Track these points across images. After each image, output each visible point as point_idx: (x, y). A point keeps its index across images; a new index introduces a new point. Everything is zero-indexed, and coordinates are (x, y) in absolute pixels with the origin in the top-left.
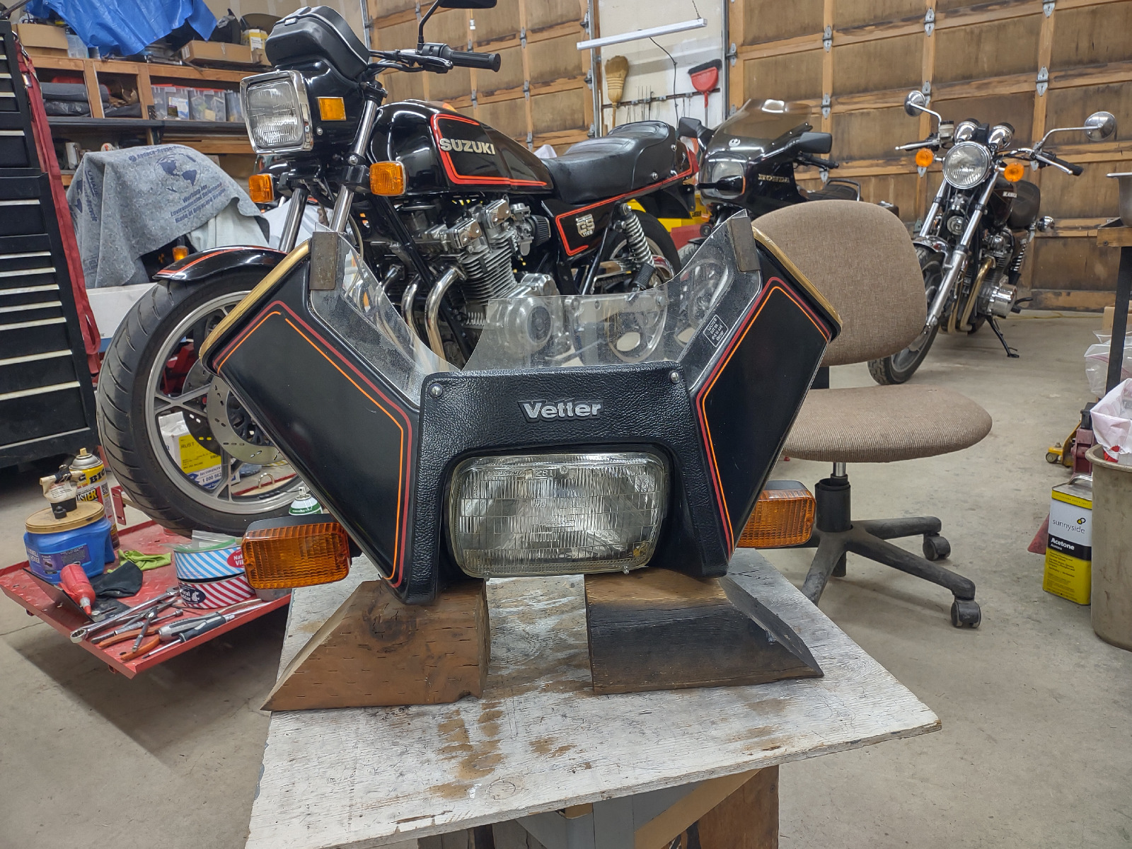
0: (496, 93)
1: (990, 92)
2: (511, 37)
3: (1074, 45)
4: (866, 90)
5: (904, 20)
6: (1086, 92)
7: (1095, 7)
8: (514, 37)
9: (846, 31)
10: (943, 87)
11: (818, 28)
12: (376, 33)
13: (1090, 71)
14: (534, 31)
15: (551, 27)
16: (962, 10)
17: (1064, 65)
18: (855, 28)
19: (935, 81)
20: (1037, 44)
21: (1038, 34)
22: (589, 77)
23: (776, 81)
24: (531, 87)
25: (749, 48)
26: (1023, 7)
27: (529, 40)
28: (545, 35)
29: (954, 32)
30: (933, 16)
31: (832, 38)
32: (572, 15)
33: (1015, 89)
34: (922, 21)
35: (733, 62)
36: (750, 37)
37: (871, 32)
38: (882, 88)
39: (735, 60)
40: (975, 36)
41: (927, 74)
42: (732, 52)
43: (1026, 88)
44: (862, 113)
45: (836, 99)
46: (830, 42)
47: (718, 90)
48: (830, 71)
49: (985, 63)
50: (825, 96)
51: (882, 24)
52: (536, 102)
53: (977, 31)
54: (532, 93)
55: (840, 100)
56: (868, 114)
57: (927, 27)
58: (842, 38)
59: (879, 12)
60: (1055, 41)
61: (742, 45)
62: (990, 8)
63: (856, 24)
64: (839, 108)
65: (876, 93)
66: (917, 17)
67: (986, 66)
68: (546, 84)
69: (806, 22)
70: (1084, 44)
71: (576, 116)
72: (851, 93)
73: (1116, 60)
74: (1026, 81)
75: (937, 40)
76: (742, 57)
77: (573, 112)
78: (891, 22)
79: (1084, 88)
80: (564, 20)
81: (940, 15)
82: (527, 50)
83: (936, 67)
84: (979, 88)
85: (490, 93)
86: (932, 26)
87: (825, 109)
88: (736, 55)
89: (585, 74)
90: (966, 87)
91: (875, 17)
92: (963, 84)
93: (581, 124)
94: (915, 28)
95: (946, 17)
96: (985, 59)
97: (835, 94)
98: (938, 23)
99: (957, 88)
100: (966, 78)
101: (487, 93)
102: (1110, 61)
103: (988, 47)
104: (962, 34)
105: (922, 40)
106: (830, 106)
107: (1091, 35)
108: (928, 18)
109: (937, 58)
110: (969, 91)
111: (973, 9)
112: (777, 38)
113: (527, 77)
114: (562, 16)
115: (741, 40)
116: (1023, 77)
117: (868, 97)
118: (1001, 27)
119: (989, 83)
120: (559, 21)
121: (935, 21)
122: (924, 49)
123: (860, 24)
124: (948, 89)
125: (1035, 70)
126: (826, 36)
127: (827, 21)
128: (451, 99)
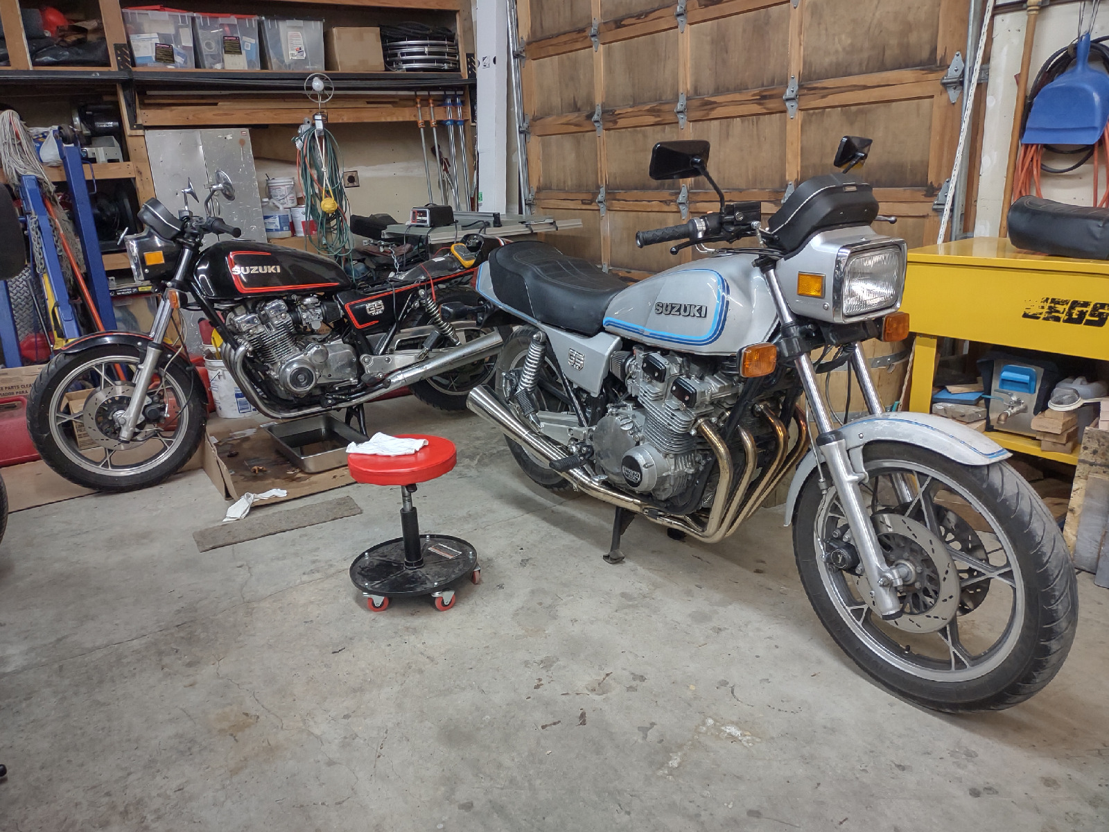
93: (926, 54)
128: (638, 16)
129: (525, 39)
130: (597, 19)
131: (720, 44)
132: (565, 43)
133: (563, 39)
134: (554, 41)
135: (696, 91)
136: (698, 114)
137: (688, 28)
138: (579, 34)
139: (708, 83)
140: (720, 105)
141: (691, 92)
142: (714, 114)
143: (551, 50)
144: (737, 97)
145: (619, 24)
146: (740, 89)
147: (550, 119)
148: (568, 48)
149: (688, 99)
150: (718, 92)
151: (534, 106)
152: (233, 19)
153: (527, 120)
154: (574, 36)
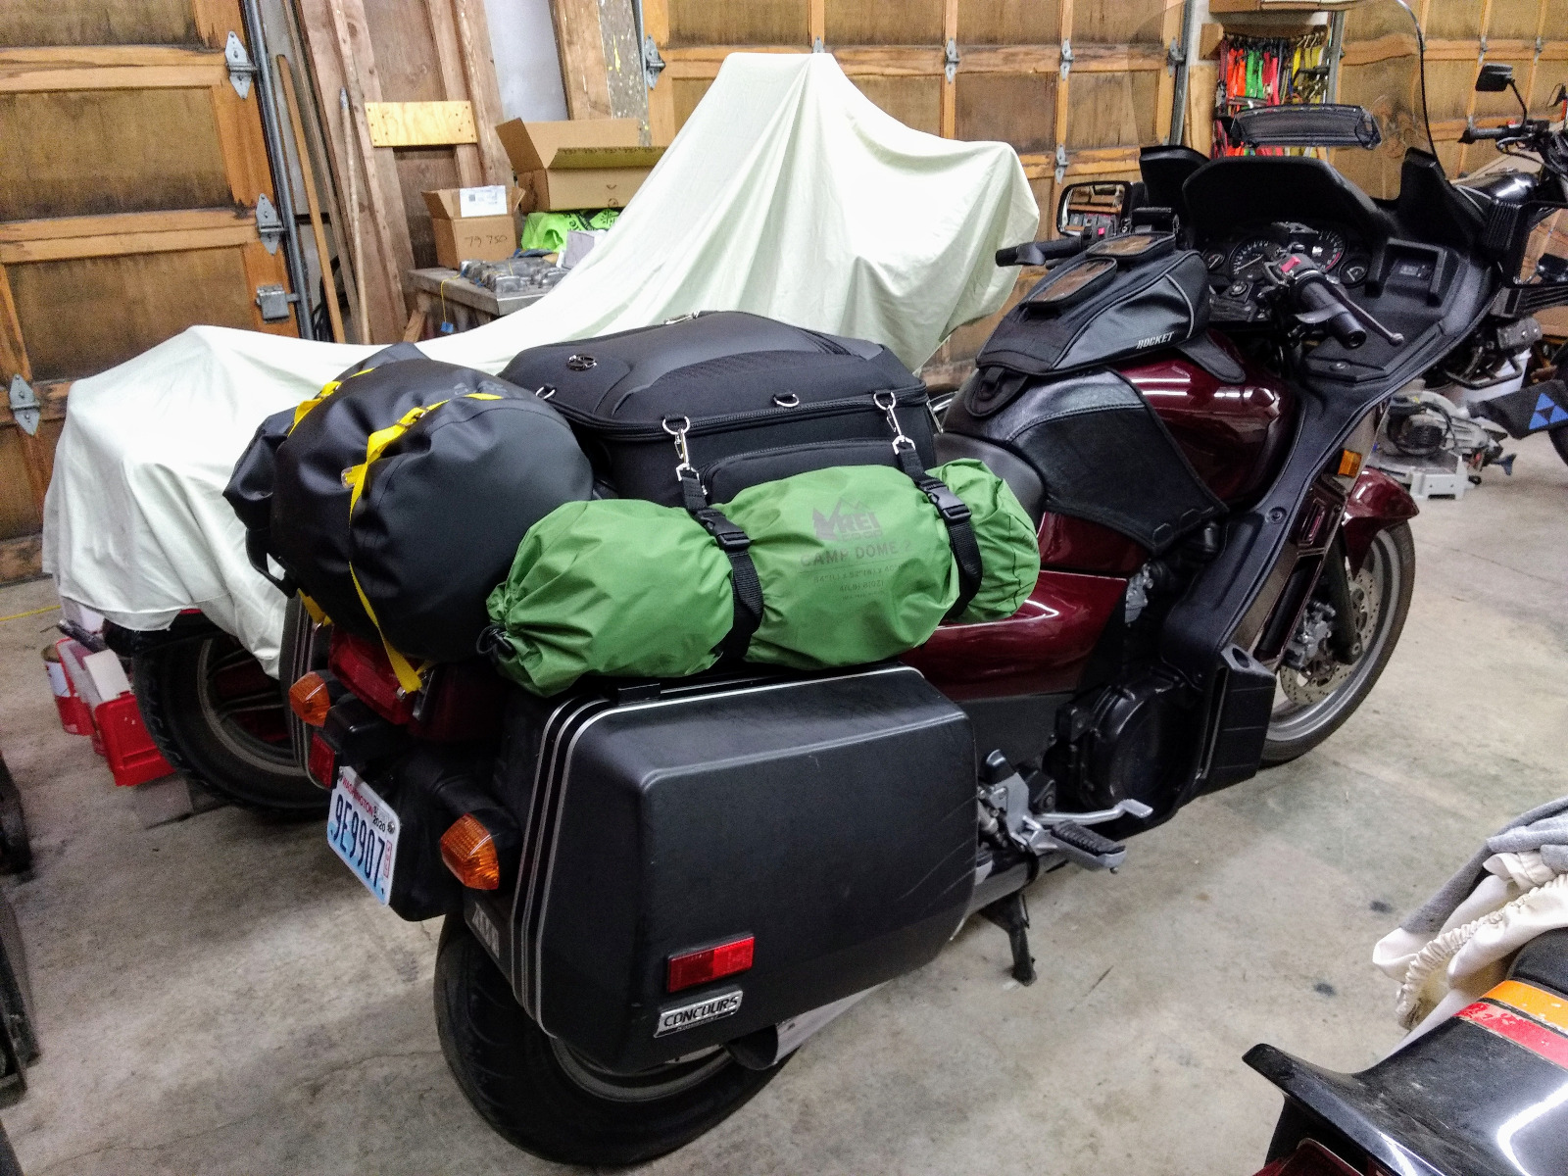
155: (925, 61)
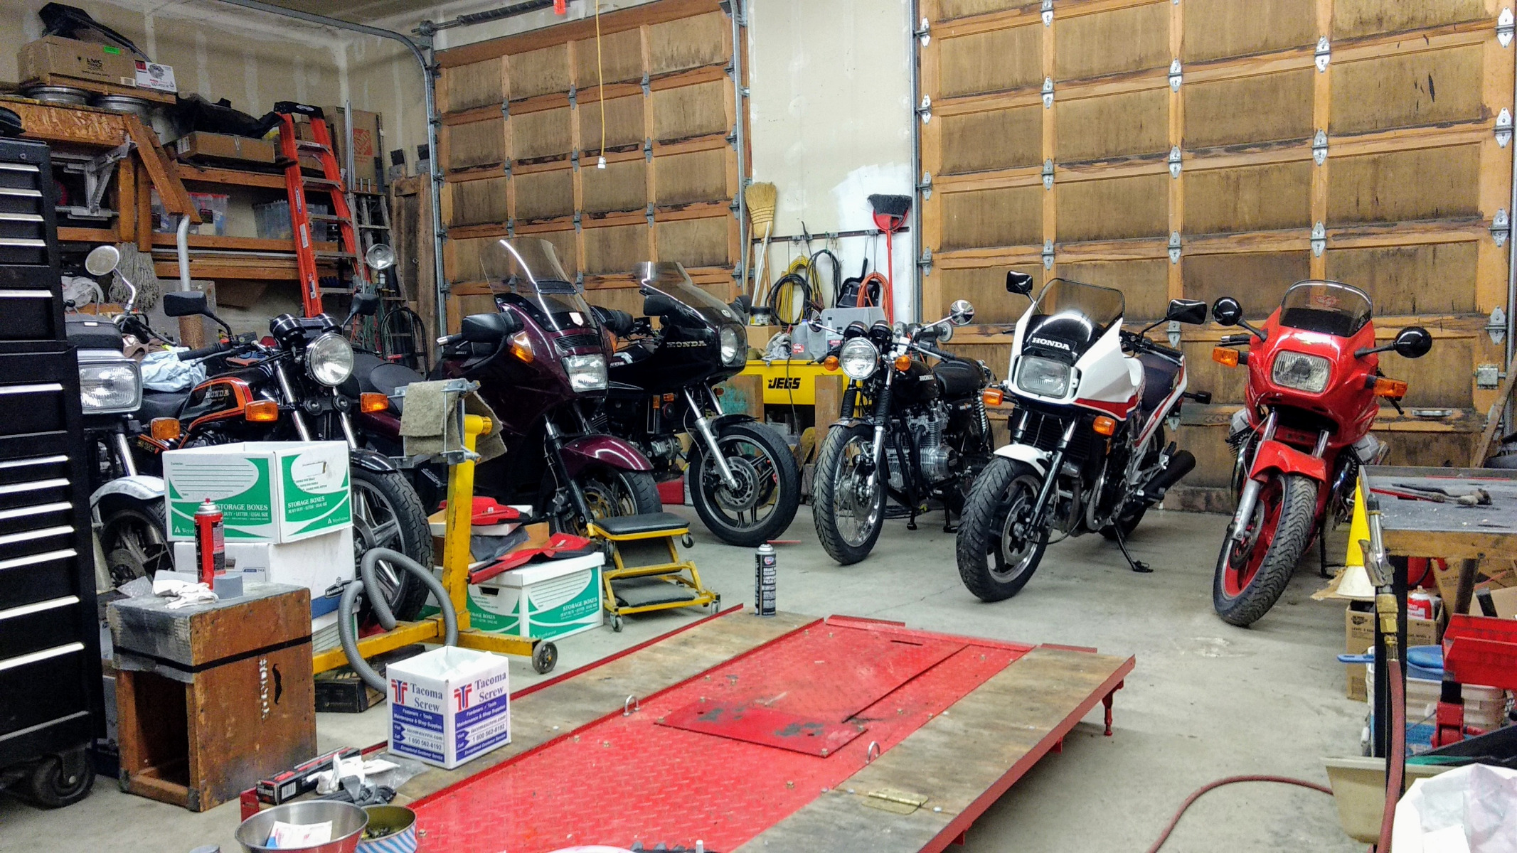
0: (607, 215)
1: (1254, 248)
2: (633, 148)
3: (1353, 199)
4: (1097, 238)
5: (1142, 158)
6: (1372, 254)
7: (1376, 156)
8: (636, 147)
9: (1071, 165)
10: (1196, 240)
11: (1036, 161)
12: (445, 132)
13: (1374, 230)
14: (663, 143)
15: (686, 139)
16: (1214, 150)
17: (1341, 222)
18: (1081, 163)
19: (1185, 231)
20: (1308, 194)
21: (1309, 184)
22: (735, 203)
23: (983, 220)
24: (657, 211)
25: (948, 178)
26: (1288, 151)
27: (656, 152)
28: (678, 147)
29: (1206, 175)
30: (1179, 155)
31: (1053, 174)
32: (715, 127)
33: (1285, 246)
34: (1164, 159)
35: (926, 194)
36: (948, 166)
37: (1102, 169)
38: (1120, 236)
39: (930, 192)
40: (1233, 181)
41: (1175, 223)
42: (925, 182)
43: (1298, 245)
44: (1095, 265)
45: (1061, 247)
46: (1051, 178)
47: (906, 229)
48: (1053, 213)
49: (1246, 212)
50: (1046, 242)
51: (1115, 160)
52: (663, 230)
53: (1233, 176)
54: (658, 217)
55: (1065, 248)
56: (1102, 266)
57: (1172, 167)
58: (1067, 175)
59: (1112, 147)
60: (1331, 194)
61: (939, 175)
62: (1248, 150)
63: (1083, 159)
64: (1064, 258)
65: (1111, 241)
66: (1160, 155)
67: (1247, 217)
68: (678, 208)
69: (1021, 151)
70: (1366, 199)
71: (717, 251)
72: (1079, 240)
73: (1407, 219)
74: (1298, 238)
75: (1185, 184)
76: (937, 189)
77: (713, 246)
78: (1127, 159)
79: (1370, 250)
80: (704, 131)
81: (1188, 155)
82: (653, 165)
83: (1186, 215)
84: (1240, 242)
85: (601, 215)
86: (1179, 167)
87: (1047, 258)
88: (930, 186)
89: (730, 200)
90: (1223, 240)
91: (1107, 152)
92: (1220, 237)
93: (723, 260)
94: (1157, 168)
95: (1195, 157)
96: (1246, 209)
97: (1060, 240)
98: (1185, 162)
99: (1214, 241)
100: (1224, 230)
101: (596, 214)
102: (1400, 219)
103: (1248, 196)
104: (1216, 177)
105: (1167, 183)
106: (1054, 255)
107: (1374, 189)
108: (1172, 157)
109: (1187, 204)
110: (1228, 245)
111: (1227, 150)
112: (984, 168)
113: (652, 198)
114: (701, 127)
115: (937, 169)
116: (1294, 233)
117: (1100, 246)
118: (1262, 173)
119: (1254, 238)
120: (698, 133)
121: (1181, 162)
122: (1170, 193)
123: (1089, 159)
124: (1203, 242)
125: (1308, 225)
126: (1046, 170)
127: (1047, 152)
128: (546, 219)
129: (447, 224)
130: (512, 216)
131: (605, 243)
132: (484, 230)
133: (483, 227)
134: (475, 228)
135: (590, 271)
136: (592, 285)
137: (582, 231)
138: (496, 224)
139: (597, 266)
140: (607, 280)
141: (586, 270)
142: (604, 285)
143: (471, 234)
144: (618, 276)
145: (530, 222)
146: (619, 271)
147: (467, 284)
148: (488, 233)
149: (584, 275)
150: (604, 271)
151: (455, 272)
152: (210, 197)
153: (448, 284)
154: (492, 226)
155: (1150, 249)
